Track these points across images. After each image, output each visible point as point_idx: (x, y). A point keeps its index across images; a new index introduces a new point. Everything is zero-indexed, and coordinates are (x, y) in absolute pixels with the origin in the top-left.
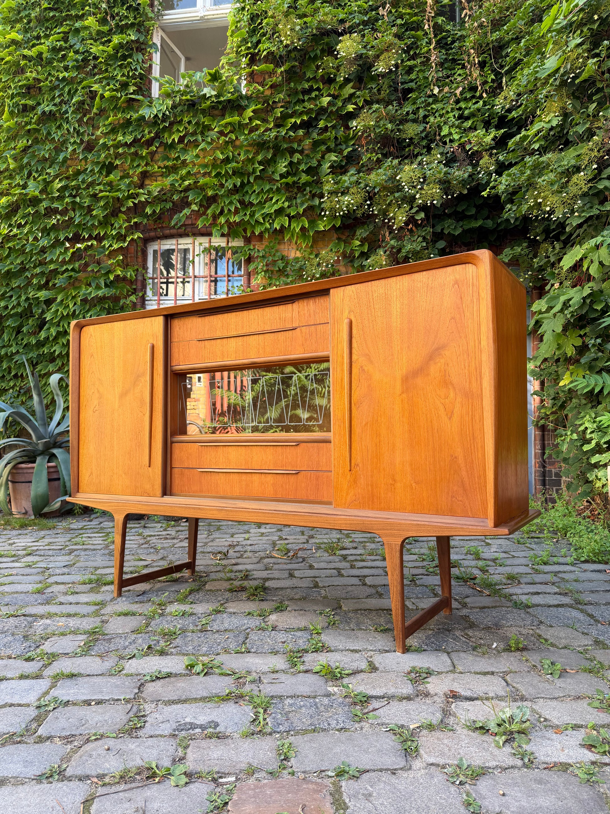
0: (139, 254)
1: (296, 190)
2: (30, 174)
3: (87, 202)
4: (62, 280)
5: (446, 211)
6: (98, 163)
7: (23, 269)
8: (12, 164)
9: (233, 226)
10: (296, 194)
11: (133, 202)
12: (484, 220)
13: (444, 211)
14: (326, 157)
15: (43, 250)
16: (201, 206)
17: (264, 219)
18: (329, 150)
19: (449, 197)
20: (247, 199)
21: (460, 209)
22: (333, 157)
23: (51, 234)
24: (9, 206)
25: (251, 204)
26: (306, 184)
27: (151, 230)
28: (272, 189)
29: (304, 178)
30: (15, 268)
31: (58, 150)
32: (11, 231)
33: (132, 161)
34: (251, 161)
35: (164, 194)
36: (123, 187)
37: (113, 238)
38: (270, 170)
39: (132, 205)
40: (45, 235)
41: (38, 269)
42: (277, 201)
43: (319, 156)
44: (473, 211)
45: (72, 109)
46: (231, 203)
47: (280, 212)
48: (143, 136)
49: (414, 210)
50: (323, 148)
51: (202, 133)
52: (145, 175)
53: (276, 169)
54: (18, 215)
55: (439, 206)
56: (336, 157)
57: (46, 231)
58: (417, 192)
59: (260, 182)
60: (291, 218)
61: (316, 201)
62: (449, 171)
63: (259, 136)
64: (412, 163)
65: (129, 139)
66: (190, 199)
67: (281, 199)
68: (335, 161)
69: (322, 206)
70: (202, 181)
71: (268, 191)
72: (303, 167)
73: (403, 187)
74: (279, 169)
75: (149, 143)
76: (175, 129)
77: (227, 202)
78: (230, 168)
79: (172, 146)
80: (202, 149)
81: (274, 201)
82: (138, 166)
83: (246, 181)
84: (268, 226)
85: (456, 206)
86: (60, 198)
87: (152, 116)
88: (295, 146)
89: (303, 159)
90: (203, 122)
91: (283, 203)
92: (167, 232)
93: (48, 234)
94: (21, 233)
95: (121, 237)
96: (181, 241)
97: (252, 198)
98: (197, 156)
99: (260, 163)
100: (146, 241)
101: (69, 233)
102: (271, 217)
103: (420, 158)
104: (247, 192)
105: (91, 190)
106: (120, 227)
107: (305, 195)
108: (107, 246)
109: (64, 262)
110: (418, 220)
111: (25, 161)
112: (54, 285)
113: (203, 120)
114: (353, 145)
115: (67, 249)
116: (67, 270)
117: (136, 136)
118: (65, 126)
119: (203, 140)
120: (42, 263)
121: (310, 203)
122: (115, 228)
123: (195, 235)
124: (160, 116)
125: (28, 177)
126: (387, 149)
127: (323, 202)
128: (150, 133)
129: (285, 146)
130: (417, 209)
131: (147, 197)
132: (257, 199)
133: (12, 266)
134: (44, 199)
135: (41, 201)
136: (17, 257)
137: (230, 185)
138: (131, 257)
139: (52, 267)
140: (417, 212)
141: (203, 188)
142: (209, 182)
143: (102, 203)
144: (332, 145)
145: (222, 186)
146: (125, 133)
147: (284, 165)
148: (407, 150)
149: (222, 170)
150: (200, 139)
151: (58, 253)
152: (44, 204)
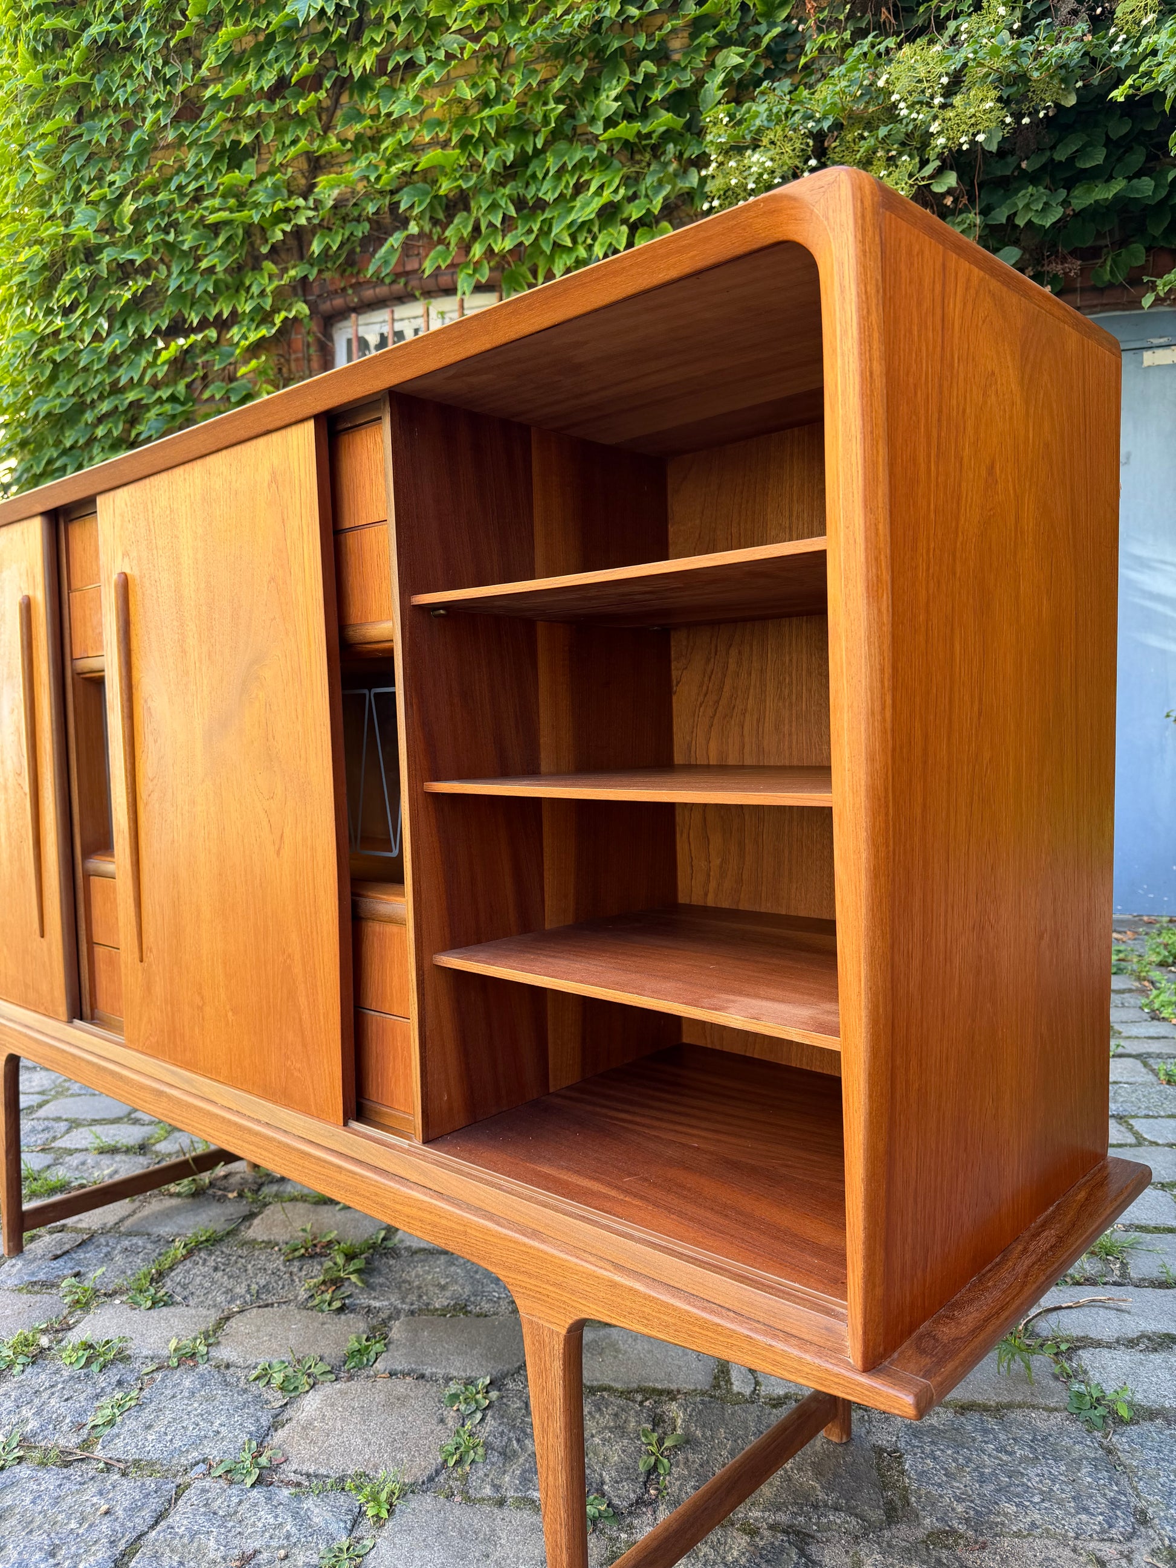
0: (312, 350)
1: (648, 156)
2: (77, 189)
3: (188, 240)
4: (155, 424)
5: (1024, 165)
6: (208, 145)
7: (80, 408)
8: (42, 171)
9: (508, 263)
10: (649, 165)
11: (284, 232)
12: (1129, 179)
13: (1019, 165)
14: (719, 59)
15: (114, 360)
16: (435, 222)
17: (574, 238)
18: (725, 41)
19: (1026, 120)
20: (530, 194)
21: (1061, 155)
22: (732, 57)
23: (129, 322)
24: (45, 267)
25: (541, 205)
26: (668, 135)
27: (336, 292)
28: (587, 158)
29: (664, 119)
30: (62, 405)
31: (128, 127)
32: (51, 322)
33: (280, 132)
34: (539, 95)
35: (355, 204)
36: (261, 197)
37: (252, 320)
38: (583, 116)
39: (279, 236)
40: (117, 325)
41: (106, 403)
42: (601, 187)
43: (701, 59)
44: (1098, 157)
45: (148, 24)
46: (494, 206)
47: (609, 213)
48: (297, 68)
49: (928, 170)
50: (709, 38)
51: (428, 43)
52: (316, 164)
53: (597, 109)
54: (60, 286)
55: (994, 148)
56: (744, 56)
57: (117, 318)
58: (935, 118)
59: (562, 145)
60: (633, 228)
61: (693, 179)
62: (1023, 47)
63: (551, 27)
64: (931, 42)
65: (269, 79)
66: (403, 207)
67: (611, 182)
68: (737, 68)
69: (707, 189)
70: (426, 160)
71: (580, 165)
72: (657, 95)
73: (895, 106)
74: (603, 108)
75: (313, 82)
76: (365, 41)
77: (485, 206)
78: (490, 117)
79: (365, 84)
80: (428, 81)
81: (593, 189)
82: (294, 142)
83: (530, 150)
84: (582, 252)
85: (1053, 148)
86: (138, 238)
87: (313, 14)
88: (641, 42)
89: (660, 74)
90: (427, 14)
91: (616, 191)
92: (369, 293)
93: (124, 325)
94: (67, 327)
95: (264, 317)
96: (401, 311)
97: (543, 190)
98: (418, 100)
99: (559, 100)
100: (329, 321)
101: (163, 318)
102: (590, 231)
103: (952, 25)
104: (534, 176)
105: (196, 213)
106: (262, 293)
107: (666, 165)
108: (236, 339)
109: (156, 385)
110: (943, 195)
111: (65, 158)
112: (138, 434)
113: (425, 9)
114: (788, 19)
115: (158, 353)
116: (160, 401)
117: (282, 69)
118: (139, 67)
119: (430, 60)
120: (116, 389)
121: (680, 184)
122: (252, 297)
123: (428, 294)
124: (330, 11)
125: (76, 200)
126: (869, 16)
127: (706, 177)
128: (312, 56)
129: (616, 45)
130: (938, 163)
131: (311, 213)
132: (555, 188)
133: (58, 401)
134: (107, 245)
135: (100, 248)
136: (69, 381)
137: (489, 161)
138: (297, 360)
139: (131, 396)
140: (939, 172)
141: (430, 176)
142: (442, 162)
143: (220, 241)
144: (730, 26)
145: (475, 166)
146: (261, 68)
147: (613, 94)
148: (922, 9)
149: (474, 127)
150: (421, 55)
151: (143, 363)
152: (105, 257)
